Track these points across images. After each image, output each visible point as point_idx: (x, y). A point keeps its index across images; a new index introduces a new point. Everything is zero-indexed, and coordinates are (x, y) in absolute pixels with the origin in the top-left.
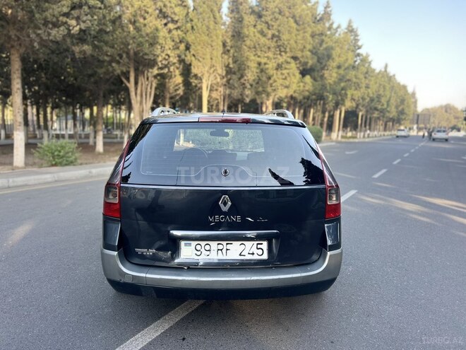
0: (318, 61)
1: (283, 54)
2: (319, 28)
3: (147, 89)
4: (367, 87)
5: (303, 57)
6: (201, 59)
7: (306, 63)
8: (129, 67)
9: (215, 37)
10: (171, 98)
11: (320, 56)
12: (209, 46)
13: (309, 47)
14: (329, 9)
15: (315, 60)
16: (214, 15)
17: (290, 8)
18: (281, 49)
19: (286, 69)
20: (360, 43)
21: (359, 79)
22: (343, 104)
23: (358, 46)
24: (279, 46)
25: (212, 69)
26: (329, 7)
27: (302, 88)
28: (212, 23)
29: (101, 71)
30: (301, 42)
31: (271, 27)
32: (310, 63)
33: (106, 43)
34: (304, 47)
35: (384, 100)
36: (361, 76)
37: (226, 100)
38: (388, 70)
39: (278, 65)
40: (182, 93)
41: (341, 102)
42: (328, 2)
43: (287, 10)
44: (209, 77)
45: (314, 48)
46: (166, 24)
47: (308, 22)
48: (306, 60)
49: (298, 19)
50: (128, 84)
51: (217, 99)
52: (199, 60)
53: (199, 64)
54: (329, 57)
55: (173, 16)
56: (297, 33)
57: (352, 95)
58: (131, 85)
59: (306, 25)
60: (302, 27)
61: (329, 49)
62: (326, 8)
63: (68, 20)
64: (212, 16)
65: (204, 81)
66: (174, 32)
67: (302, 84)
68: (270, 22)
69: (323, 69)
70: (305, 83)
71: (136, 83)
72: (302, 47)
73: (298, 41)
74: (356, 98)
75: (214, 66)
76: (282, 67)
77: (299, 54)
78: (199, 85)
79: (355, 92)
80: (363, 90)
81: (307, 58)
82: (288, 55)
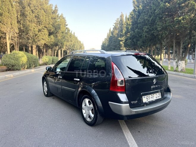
0: (55, 30)
1: (41, 25)
2: (54, 16)
4: (71, 41)
5: (49, 27)
6: (5, 24)
7: (50, 30)
11: (56, 27)
12: (10, 18)
13: (51, 23)
14: (57, 9)
15: (54, 29)
16: (11, 3)
17: (41, 5)
18: (39, 23)
19: (43, 32)
20: (67, 24)
21: (68, 38)
22: (63, 48)
23: (66, 24)
24: (39, 22)
26: (57, 8)
27: (50, 41)
28: (10, 7)
30: (48, 21)
31: (34, 13)
32: (52, 30)
34: (49, 23)
35: (75, 46)
36: (69, 37)
37: (18, 45)
38: (75, 35)
39: (39, 30)
41: (62, 47)
42: (56, 5)
43: (40, 6)
44: (10, 33)
45: (53, 24)
47: (50, 13)
48: (50, 29)
49: (45, 11)
53: (5, 26)
54: (59, 28)
56: (46, 16)
57: (66, 44)
59: (49, 14)
60: (47, 14)
61: (59, 25)
62: (55, 8)
64: (10, 4)
65: (7, 35)
67: (50, 39)
68: (33, 10)
69: (56, 33)
70: (51, 39)
72: (48, 23)
73: (47, 20)
74: (68, 46)
75: (13, 28)
76: (41, 31)
77: (47, 26)
78: (4, 37)
79: (67, 43)
80: (70, 42)
81: (51, 28)
82: (43, 26)
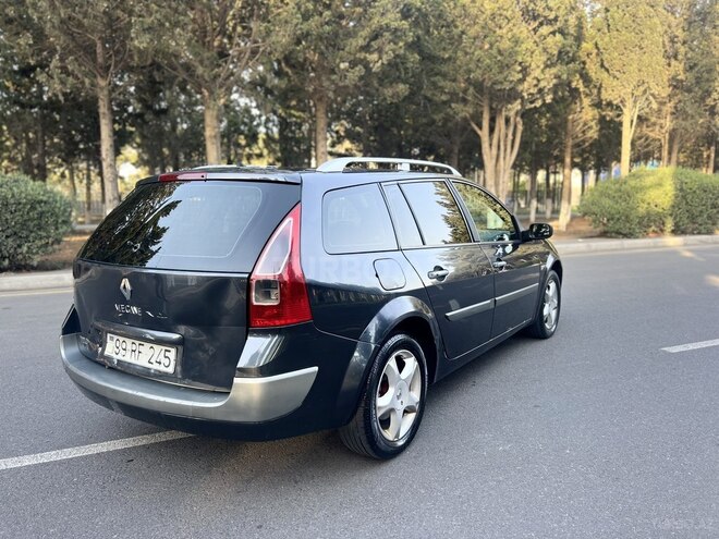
3: (507, 136)
6: (617, 74)
8: (482, 106)
9: (647, 32)
10: (577, 145)
25: (642, 89)
29: (438, 117)
33: (444, 76)
40: (596, 136)
44: (635, 102)
46: (535, 30)
50: (479, 132)
51: (660, 140)
52: (615, 77)
53: (616, 83)
55: (547, 13)
58: (484, 133)
63: (367, 55)
65: (625, 111)
66: (550, 39)
71: (492, 130)
75: (644, 83)
78: (617, 120)
